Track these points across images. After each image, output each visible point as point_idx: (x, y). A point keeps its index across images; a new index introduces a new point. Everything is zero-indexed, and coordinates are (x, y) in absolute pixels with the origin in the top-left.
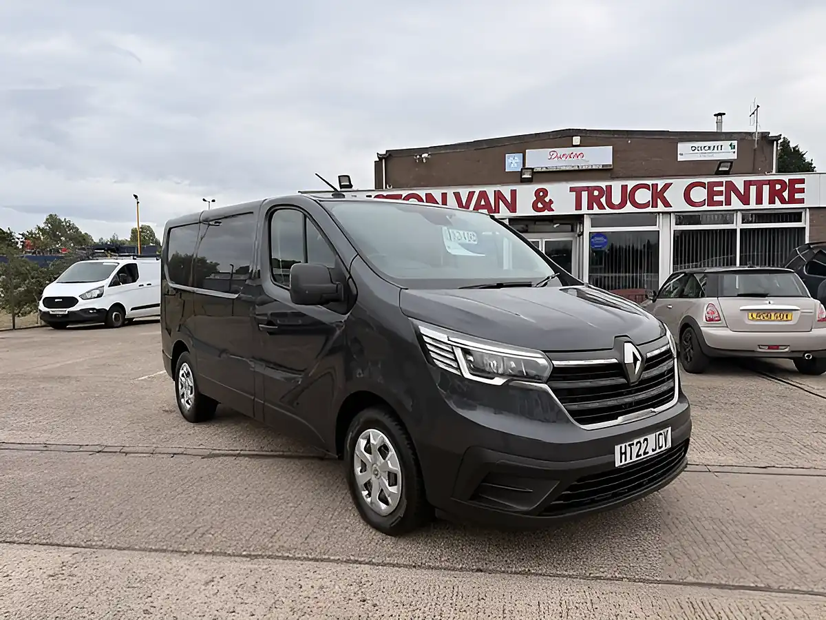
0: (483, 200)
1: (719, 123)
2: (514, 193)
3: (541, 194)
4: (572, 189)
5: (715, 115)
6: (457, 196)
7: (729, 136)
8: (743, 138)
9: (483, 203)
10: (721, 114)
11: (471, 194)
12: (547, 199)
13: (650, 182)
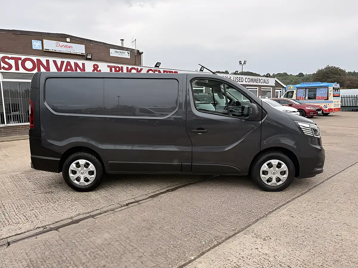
0: (69, 66)
1: (122, 43)
2: (83, 64)
3: (96, 67)
4: (108, 66)
5: (121, 40)
6: (55, 62)
7: (127, 49)
8: (131, 51)
9: (69, 68)
10: (123, 40)
11: (62, 63)
12: (98, 69)
13: (136, 67)
